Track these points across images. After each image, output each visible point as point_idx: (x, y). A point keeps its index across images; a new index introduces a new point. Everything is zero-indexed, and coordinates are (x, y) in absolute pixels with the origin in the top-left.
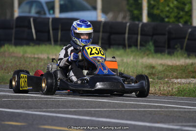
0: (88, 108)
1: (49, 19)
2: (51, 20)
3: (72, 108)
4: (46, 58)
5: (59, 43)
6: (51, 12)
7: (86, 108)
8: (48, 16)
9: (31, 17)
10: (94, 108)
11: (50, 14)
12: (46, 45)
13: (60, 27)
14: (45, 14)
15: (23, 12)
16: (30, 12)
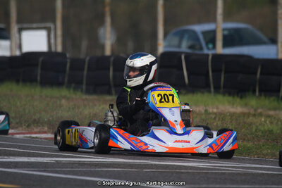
0: (268, 184)
1: (208, 55)
2: (210, 58)
3: (244, 184)
4: (203, 111)
5: (222, 90)
6: (211, 46)
7: (265, 184)
8: (206, 51)
9: (181, 53)
10: (275, 185)
11: (208, 49)
12: (203, 93)
13: (223, 68)
14: (201, 49)
15: (169, 46)
16: (179, 46)
